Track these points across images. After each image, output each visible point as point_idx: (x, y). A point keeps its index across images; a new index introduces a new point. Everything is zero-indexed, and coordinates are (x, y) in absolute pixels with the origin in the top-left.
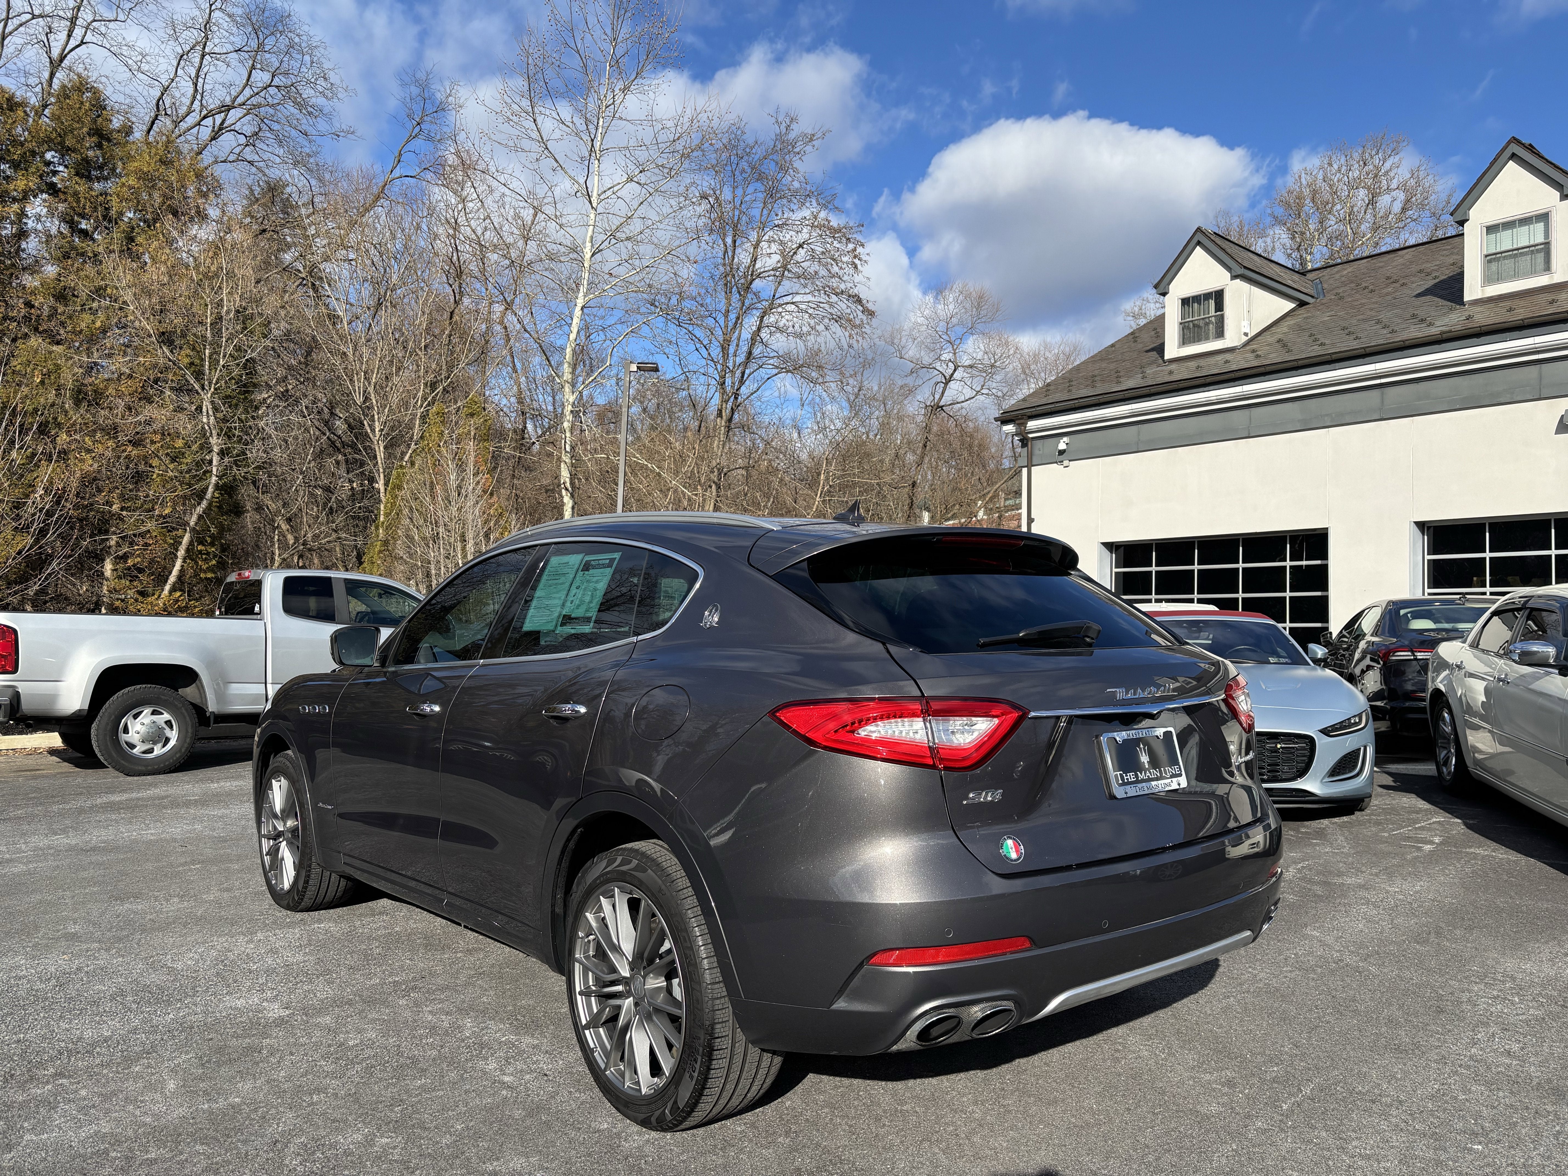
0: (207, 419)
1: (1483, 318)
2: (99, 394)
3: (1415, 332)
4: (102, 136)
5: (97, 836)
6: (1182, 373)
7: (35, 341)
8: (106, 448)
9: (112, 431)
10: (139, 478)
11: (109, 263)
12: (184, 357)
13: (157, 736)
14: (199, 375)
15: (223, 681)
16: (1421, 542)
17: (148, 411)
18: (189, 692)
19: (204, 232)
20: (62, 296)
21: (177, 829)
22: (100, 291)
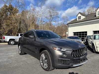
0: (18, 25)
1: (97, 18)
2: (12, 23)
3: (93, 19)
4: (12, 8)
5: (8, 48)
6: (78, 21)
7: (8, 20)
8: (12, 26)
9: (13, 26)
10: (14, 28)
11: (12, 16)
12: (17, 21)
13: (13, 43)
14: (18, 22)
15: (16, 40)
16: (93, 32)
17: (15, 24)
18: (15, 40)
19: (18, 14)
20: (10, 18)
21: (12, 48)
22: (12, 17)
